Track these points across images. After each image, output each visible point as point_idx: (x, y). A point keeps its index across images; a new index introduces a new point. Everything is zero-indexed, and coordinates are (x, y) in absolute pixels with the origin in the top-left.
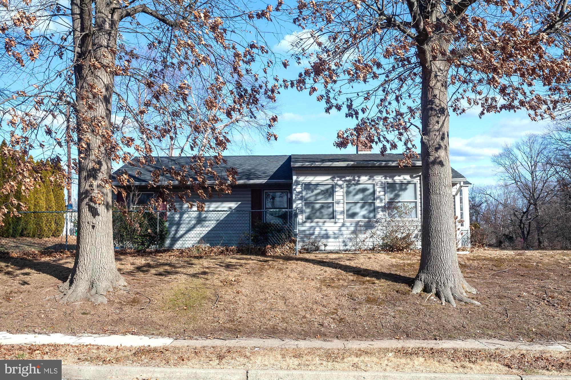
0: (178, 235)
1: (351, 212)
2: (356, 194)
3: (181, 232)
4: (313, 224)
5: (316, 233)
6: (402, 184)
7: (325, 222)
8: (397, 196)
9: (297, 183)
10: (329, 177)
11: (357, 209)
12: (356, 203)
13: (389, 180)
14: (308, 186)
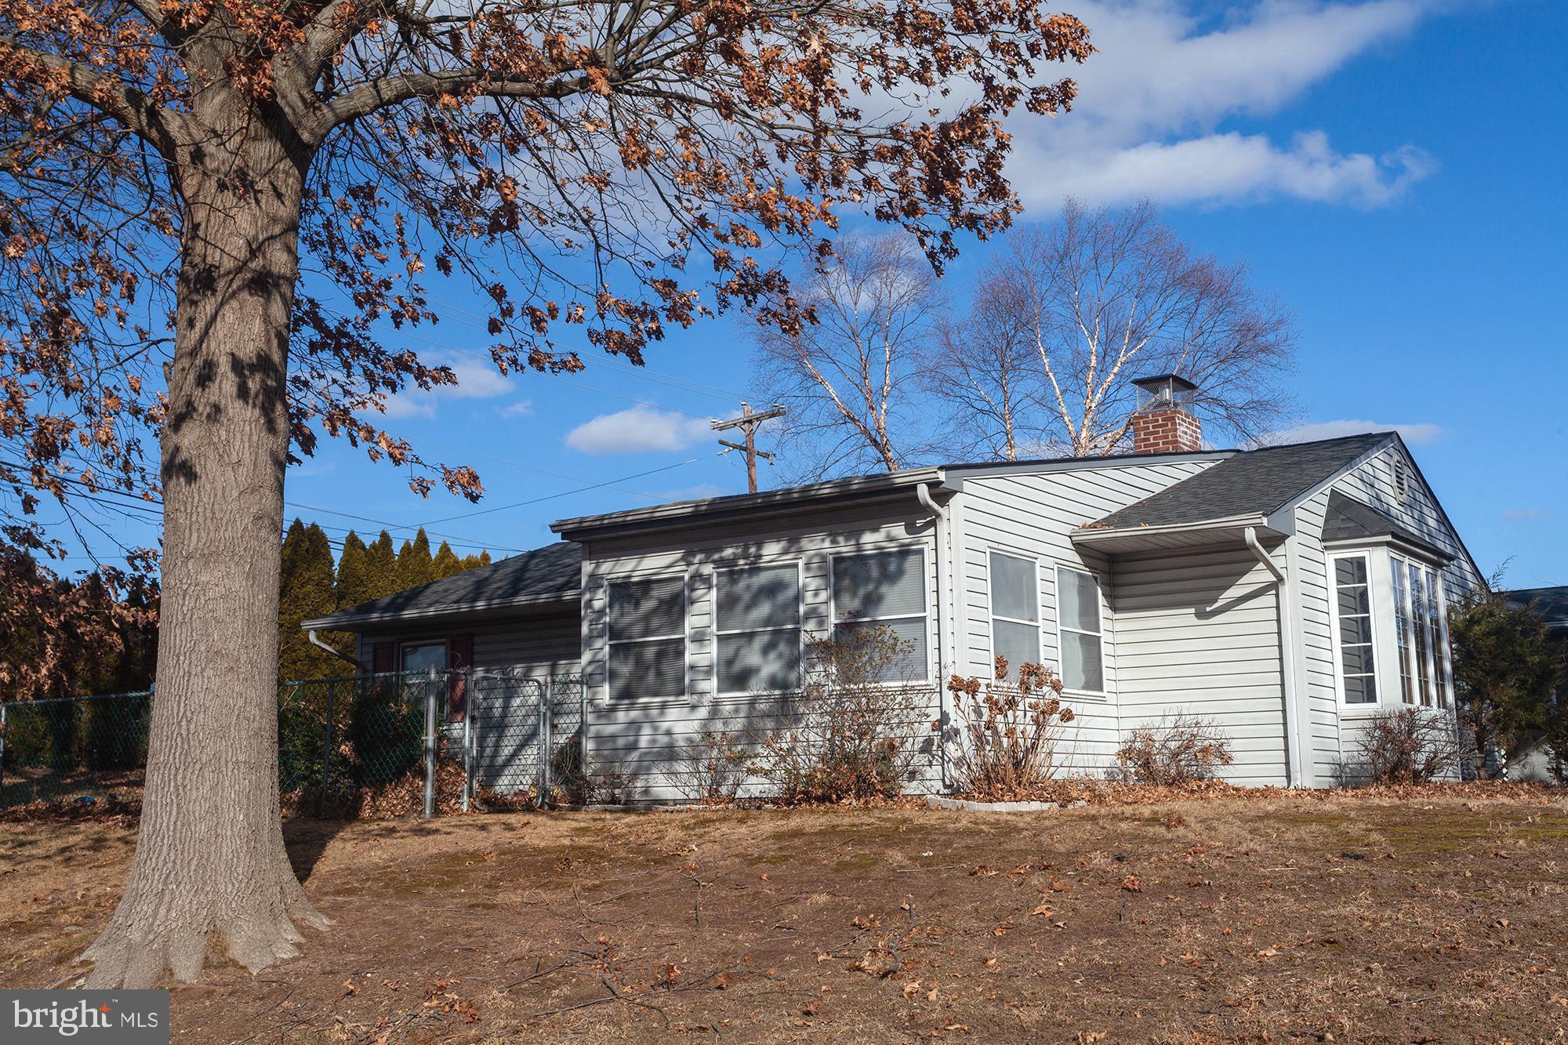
0: (500, 760)
1: (737, 667)
2: (753, 604)
3: (507, 751)
4: (634, 714)
5: (644, 742)
6: (882, 556)
7: (663, 706)
8: (872, 601)
9: (595, 581)
10: (677, 555)
11: (752, 657)
12: (751, 636)
13: (846, 548)
14: (624, 592)
